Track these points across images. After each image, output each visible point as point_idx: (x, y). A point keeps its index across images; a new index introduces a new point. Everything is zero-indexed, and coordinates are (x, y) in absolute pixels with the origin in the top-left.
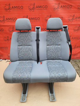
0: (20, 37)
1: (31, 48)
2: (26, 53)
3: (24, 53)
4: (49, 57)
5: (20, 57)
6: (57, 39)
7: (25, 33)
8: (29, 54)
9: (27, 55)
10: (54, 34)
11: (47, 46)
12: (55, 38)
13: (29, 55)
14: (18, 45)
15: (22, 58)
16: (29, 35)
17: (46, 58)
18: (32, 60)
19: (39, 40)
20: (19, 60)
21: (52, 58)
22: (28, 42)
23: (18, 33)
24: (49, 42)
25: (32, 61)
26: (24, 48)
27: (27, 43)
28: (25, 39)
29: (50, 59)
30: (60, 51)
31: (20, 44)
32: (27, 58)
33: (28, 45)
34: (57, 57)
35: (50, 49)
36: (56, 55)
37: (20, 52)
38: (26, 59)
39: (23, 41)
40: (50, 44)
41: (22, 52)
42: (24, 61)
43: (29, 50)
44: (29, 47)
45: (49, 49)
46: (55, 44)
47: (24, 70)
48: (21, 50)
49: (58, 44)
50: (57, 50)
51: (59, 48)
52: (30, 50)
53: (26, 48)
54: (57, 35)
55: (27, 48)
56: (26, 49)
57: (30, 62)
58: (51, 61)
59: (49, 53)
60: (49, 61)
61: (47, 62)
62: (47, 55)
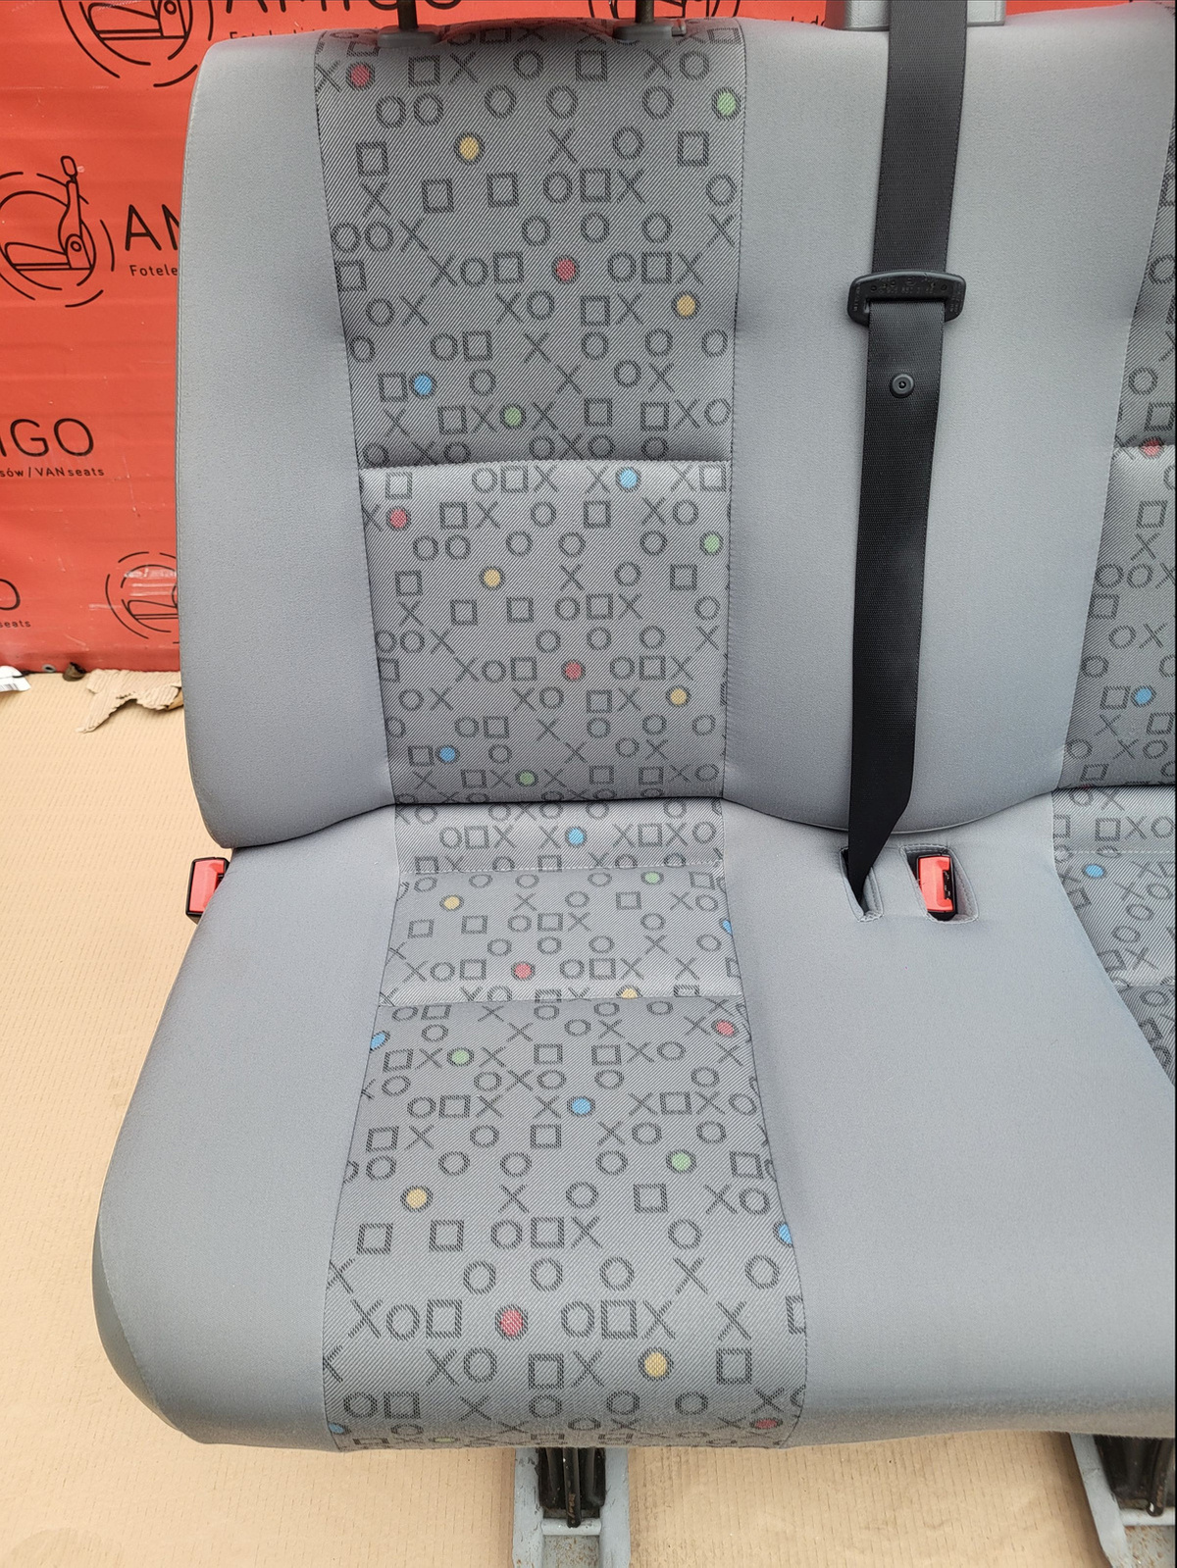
0: (404, 205)
1: (712, 508)
2: (575, 647)
3: (521, 640)
5: (428, 727)
7: (558, 71)
8: (637, 667)
9: (598, 676)
11: (1136, 460)
13: (650, 697)
14: (377, 427)
15: (475, 752)
16: (660, 136)
17: (1055, 765)
18: (716, 798)
19: (950, 297)
20: (400, 805)
22: (625, 340)
23: (360, 78)
25: (698, 814)
26: (513, 512)
27: (596, 379)
28: (565, 270)
31: (421, 421)
32: (599, 751)
33: (626, 426)
37: (433, 615)
38: (576, 778)
39: (511, 336)
41: (464, 613)
42: (527, 825)
43: (655, 571)
44: (659, 476)
47: (582, 1135)
48: (444, 578)
52: (683, 579)
53: (570, 519)
55: (598, 514)
56: (571, 545)
57: (656, 840)
58: (1153, 828)
59: (1142, 646)
60: (1108, 829)
61: (1060, 841)
62: (1096, 687)
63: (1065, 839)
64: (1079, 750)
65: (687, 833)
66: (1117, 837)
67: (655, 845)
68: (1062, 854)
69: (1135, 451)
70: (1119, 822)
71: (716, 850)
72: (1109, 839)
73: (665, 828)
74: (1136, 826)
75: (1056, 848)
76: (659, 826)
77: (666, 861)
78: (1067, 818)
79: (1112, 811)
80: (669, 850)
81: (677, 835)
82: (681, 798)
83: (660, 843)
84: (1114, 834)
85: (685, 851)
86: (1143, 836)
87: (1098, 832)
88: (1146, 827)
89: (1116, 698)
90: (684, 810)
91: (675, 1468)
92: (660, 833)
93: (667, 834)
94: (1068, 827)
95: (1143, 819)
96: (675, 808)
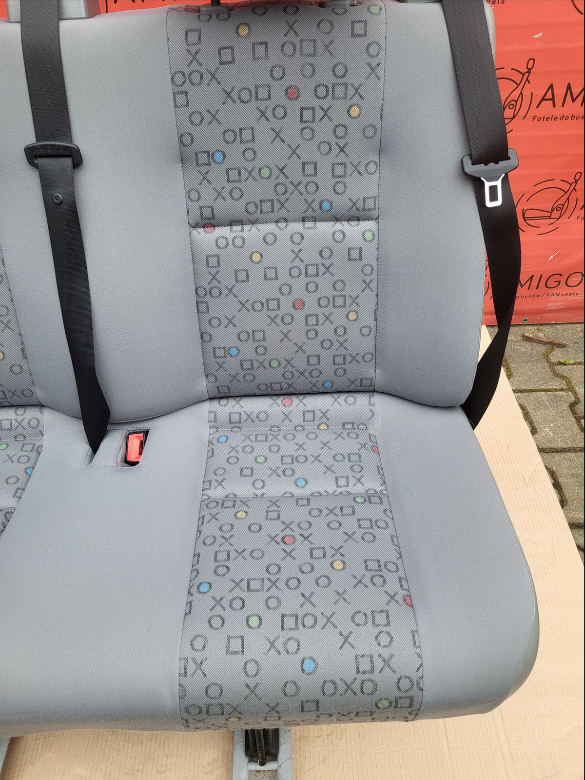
4: (232, 365)
6: (323, 130)
10: (275, 57)
11: (201, 235)
12: (294, 107)
17: (203, 385)
18: (39, 405)
19: (76, 158)
21: (264, 376)
24: (217, 174)
25: (32, 414)
29: (252, 388)
30: (368, 301)
34: (326, 366)
35: (242, 276)
36: (312, 347)
40: (237, 208)
45: (226, 278)
46: (297, 204)
49: (342, 203)
50: (325, 283)
51: (353, 255)
54: (324, 64)
57: (9, 427)
58: (257, 417)
59: (226, 327)
60: (235, 418)
61: (212, 424)
62: (209, 347)
63: (214, 423)
64: (212, 379)
65: (25, 424)
66: (240, 422)
67: (9, 430)
68: (213, 431)
69: (201, 230)
70: (240, 414)
71: (40, 432)
72: (236, 423)
73: (14, 421)
74: (249, 416)
75: (210, 428)
76: (11, 420)
77: (16, 437)
78: (215, 413)
79: (237, 409)
80: (17, 432)
81: (20, 424)
82: (24, 406)
83: (11, 429)
84: (238, 420)
85: (25, 433)
86: (253, 421)
87: (230, 419)
88: (254, 416)
89: (220, 353)
90: (25, 412)
91: (41, 745)
92: (11, 424)
93: (15, 424)
94: (215, 417)
95: (252, 412)
96: (20, 411)
